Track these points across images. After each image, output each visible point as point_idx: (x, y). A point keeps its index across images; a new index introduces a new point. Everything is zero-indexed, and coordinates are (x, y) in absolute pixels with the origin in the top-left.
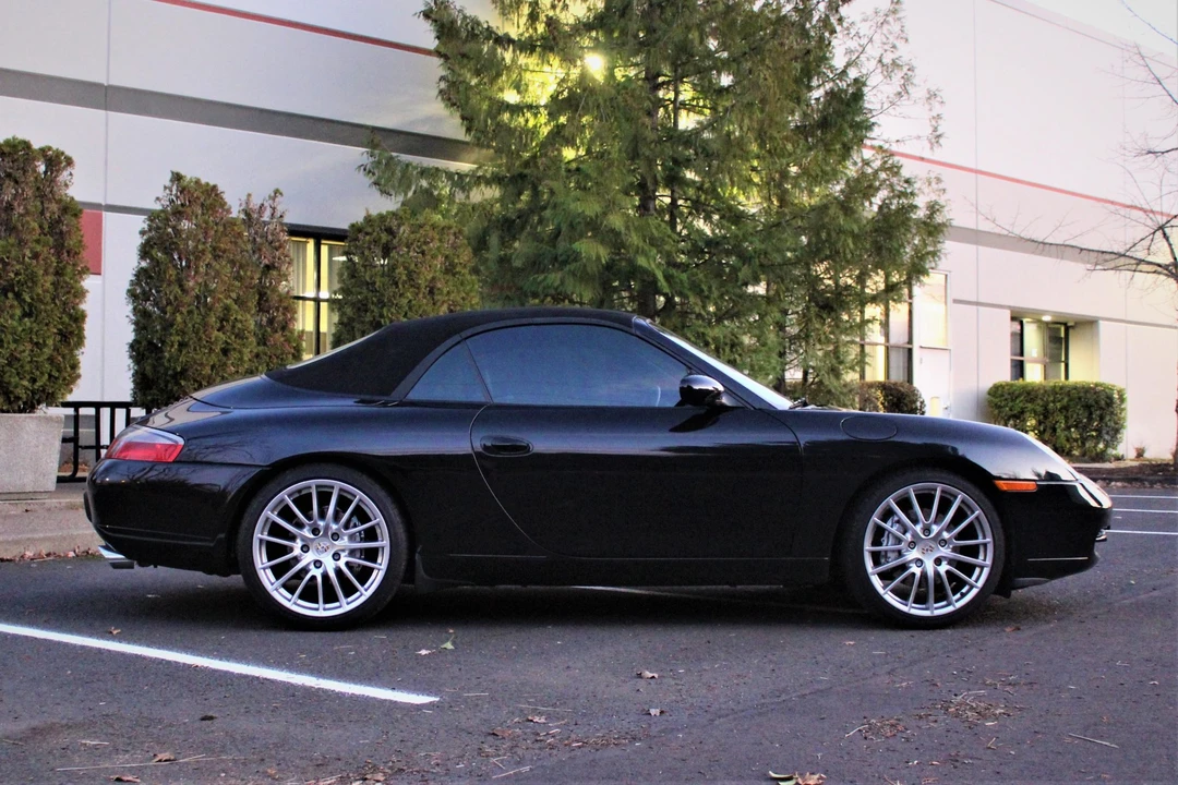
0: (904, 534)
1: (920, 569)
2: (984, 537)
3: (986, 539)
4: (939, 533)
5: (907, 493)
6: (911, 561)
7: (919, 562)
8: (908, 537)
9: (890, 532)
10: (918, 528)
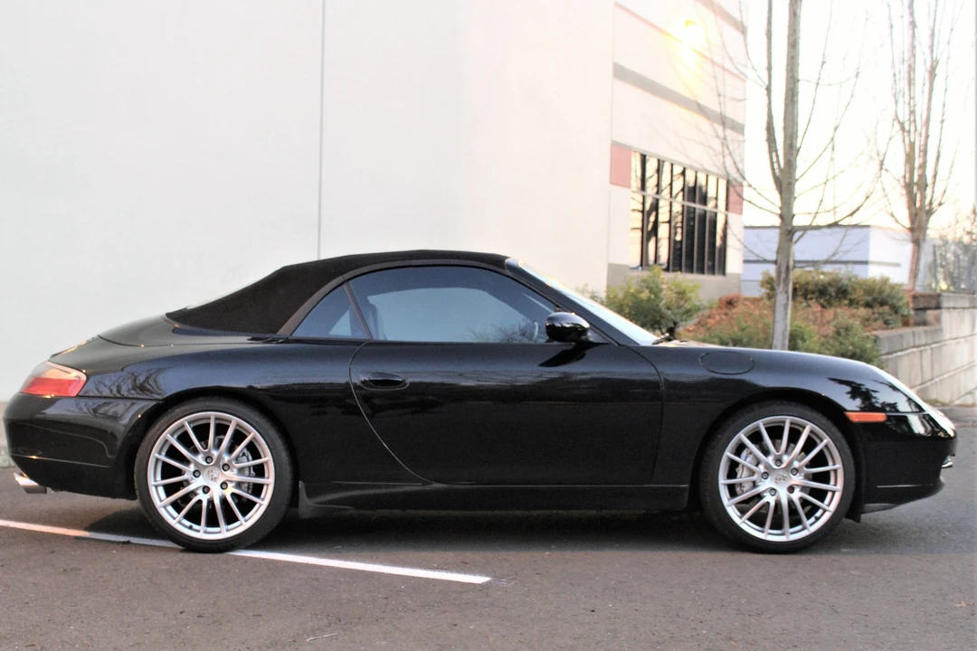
0: (757, 465)
1: (774, 498)
2: (834, 464)
3: (836, 465)
4: (790, 463)
5: (758, 427)
6: (765, 491)
7: (773, 491)
8: (761, 468)
9: (743, 466)
10: (770, 460)
